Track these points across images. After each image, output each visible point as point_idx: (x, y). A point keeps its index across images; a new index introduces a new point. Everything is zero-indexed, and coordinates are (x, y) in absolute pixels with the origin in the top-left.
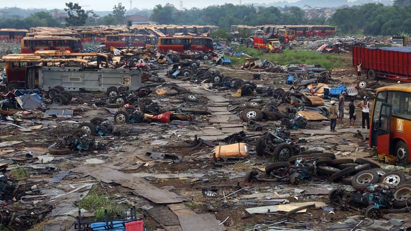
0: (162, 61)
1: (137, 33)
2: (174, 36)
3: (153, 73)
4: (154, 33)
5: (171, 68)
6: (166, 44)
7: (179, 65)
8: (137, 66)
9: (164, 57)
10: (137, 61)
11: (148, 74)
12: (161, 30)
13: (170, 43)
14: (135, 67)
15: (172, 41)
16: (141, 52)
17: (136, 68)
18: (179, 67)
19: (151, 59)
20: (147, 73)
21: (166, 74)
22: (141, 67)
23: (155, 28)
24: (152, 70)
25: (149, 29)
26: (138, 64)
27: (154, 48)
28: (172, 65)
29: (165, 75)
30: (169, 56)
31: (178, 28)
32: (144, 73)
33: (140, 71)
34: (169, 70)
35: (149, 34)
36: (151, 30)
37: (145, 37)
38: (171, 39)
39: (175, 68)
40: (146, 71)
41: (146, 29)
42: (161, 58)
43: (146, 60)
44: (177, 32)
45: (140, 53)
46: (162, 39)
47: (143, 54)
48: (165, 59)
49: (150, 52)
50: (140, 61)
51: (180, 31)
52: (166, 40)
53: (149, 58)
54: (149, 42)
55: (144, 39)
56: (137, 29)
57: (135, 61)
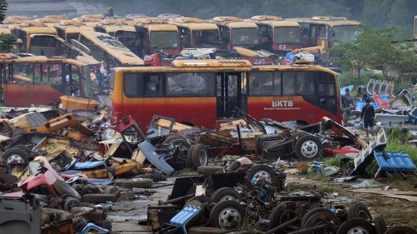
0: (130, 163)
1: (22, 49)
2: (176, 62)
3: (90, 217)
4: (96, 51)
5: (164, 193)
6: (143, 91)
7: (200, 181)
8: (24, 187)
9: (135, 147)
10: (23, 167)
11: (69, 221)
12: (123, 38)
13: (163, 90)
14: (14, 188)
15: (170, 80)
16: (42, 129)
17: (20, 194)
18: (200, 191)
19: (81, 158)
20: (65, 215)
21: (144, 217)
22: (42, 188)
23: (98, 29)
24: (83, 201)
25: (75, 36)
26: (29, 179)
27: (96, 110)
28: (171, 181)
29: (142, 223)
30: (156, 142)
31: (193, 26)
32: (51, 217)
33: (35, 204)
34: (155, 203)
35: (74, 54)
36: (84, 39)
37: (56, 68)
38: (163, 75)
39: (182, 192)
40: (62, 205)
41: (60, 32)
42: (125, 151)
43: (61, 161)
44: (188, 46)
45: (35, 134)
46: (125, 74)
47: (51, 134)
48: (139, 157)
49: (77, 127)
50: (34, 166)
51: (202, 38)
52: (146, 77)
53: (72, 152)
54: (74, 88)
55: (52, 74)
56: (22, 34)
57: (14, 165)
